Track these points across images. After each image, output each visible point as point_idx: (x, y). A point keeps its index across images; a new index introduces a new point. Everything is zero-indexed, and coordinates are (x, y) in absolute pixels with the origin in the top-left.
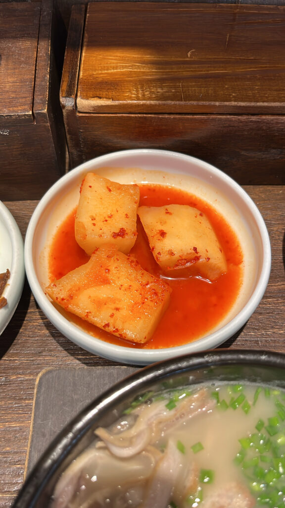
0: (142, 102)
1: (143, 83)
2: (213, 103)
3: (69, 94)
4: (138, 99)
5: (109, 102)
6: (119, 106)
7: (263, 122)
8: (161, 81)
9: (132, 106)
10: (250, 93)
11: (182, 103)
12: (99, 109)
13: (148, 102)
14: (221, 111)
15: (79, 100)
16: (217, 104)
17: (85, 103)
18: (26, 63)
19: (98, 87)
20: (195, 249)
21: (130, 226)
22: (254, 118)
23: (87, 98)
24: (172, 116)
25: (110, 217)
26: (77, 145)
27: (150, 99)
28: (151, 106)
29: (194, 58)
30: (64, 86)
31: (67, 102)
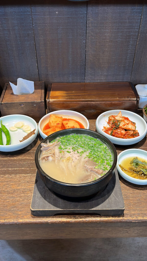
0: (63, 100)
1: (63, 96)
2: (77, 99)
3: (48, 98)
4: (62, 99)
5: (56, 100)
6: (58, 100)
7: (88, 103)
8: (67, 96)
9: (61, 100)
10: (85, 98)
11: (71, 100)
12: (54, 101)
13: (64, 100)
14: (79, 101)
15: (50, 100)
16: (78, 100)
17: (51, 100)
18: (39, 93)
19: (53, 97)
20: (74, 126)
21: (60, 123)
22: (86, 102)
23: (52, 99)
24: (69, 102)
25: (56, 121)
26: (49, 110)
27: (64, 99)
28: (65, 100)
29: (74, 92)
30: (47, 97)
31: (47, 100)
